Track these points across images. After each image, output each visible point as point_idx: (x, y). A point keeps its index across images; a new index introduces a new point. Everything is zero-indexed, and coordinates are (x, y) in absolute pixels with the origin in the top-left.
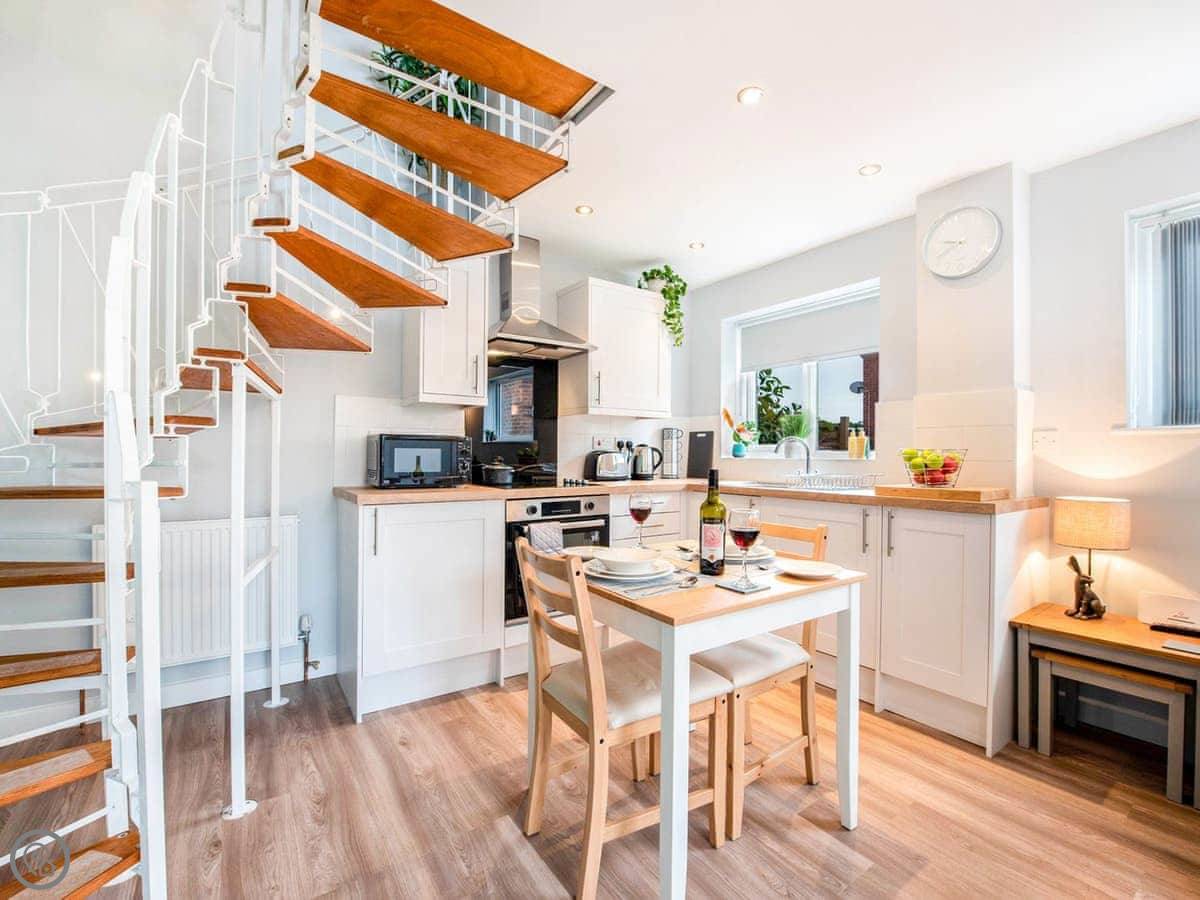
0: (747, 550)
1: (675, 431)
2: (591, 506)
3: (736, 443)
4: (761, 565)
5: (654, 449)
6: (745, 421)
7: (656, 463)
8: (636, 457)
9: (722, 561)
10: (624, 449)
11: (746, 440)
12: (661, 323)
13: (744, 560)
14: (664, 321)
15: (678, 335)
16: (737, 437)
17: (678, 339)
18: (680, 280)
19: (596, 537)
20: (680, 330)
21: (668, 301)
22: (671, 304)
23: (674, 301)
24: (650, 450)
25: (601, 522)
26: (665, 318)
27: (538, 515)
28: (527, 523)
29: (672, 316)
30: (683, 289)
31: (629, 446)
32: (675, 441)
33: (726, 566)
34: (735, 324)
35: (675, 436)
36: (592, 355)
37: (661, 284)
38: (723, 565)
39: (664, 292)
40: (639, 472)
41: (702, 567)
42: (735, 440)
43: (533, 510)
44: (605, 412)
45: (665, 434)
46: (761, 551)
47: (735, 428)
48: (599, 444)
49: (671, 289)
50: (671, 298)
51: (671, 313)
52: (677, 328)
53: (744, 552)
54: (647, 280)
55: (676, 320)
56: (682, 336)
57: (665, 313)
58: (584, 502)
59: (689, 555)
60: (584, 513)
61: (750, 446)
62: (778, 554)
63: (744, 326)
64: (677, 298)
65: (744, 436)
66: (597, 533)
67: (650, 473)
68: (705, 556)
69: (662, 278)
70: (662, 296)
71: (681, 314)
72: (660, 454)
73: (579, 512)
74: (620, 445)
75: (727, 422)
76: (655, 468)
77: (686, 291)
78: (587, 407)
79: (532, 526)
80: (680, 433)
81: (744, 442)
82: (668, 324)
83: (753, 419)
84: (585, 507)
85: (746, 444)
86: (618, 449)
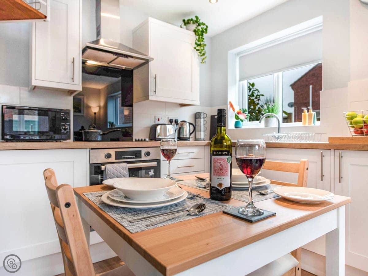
0: (252, 178)
1: (202, 114)
2: (148, 154)
3: (237, 120)
4: (261, 191)
5: (190, 124)
6: (241, 108)
7: (191, 132)
8: (180, 129)
9: (229, 188)
10: (173, 123)
11: (242, 119)
12: (193, 48)
13: (250, 187)
14: (195, 48)
15: (203, 57)
16: (237, 117)
17: (203, 59)
18: (204, 24)
19: (152, 173)
20: (204, 54)
21: (197, 37)
22: (199, 38)
23: (201, 37)
24: (188, 124)
25: (155, 164)
26: (196, 46)
27: (113, 159)
28: (103, 164)
29: (200, 45)
30: (206, 30)
31: (176, 122)
32: (202, 120)
33: (233, 193)
34: (236, 54)
35: (202, 117)
36: (151, 63)
37: (193, 26)
38: (230, 192)
39: (195, 31)
40: (181, 136)
41: (211, 194)
42: (236, 119)
43: (109, 156)
44: (159, 99)
45: (197, 116)
46: (260, 180)
47: (236, 112)
48: (159, 120)
49: (199, 29)
50: (199, 35)
51: (199, 43)
52: (203, 52)
53: (250, 179)
54: (185, 24)
55: (202, 48)
56: (206, 57)
57: (196, 43)
58: (144, 151)
59: (204, 184)
60: (143, 158)
61: (244, 121)
62: (272, 182)
63: (240, 56)
64: (202, 35)
65: (241, 117)
66: (152, 171)
67: (188, 136)
68: (215, 184)
69: (194, 23)
70: (194, 33)
71: (205, 45)
72: (193, 126)
73: (141, 158)
74: (171, 121)
75: (231, 109)
76: (190, 134)
77: (208, 31)
78: (148, 96)
79: (108, 166)
80: (205, 115)
81: (241, 120)
82: (198, 50)
83: (246, 107)
84: (145, 154)
85: (242, 121)
86: (170, 123)
